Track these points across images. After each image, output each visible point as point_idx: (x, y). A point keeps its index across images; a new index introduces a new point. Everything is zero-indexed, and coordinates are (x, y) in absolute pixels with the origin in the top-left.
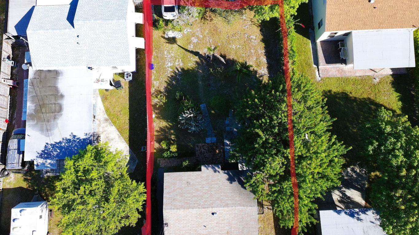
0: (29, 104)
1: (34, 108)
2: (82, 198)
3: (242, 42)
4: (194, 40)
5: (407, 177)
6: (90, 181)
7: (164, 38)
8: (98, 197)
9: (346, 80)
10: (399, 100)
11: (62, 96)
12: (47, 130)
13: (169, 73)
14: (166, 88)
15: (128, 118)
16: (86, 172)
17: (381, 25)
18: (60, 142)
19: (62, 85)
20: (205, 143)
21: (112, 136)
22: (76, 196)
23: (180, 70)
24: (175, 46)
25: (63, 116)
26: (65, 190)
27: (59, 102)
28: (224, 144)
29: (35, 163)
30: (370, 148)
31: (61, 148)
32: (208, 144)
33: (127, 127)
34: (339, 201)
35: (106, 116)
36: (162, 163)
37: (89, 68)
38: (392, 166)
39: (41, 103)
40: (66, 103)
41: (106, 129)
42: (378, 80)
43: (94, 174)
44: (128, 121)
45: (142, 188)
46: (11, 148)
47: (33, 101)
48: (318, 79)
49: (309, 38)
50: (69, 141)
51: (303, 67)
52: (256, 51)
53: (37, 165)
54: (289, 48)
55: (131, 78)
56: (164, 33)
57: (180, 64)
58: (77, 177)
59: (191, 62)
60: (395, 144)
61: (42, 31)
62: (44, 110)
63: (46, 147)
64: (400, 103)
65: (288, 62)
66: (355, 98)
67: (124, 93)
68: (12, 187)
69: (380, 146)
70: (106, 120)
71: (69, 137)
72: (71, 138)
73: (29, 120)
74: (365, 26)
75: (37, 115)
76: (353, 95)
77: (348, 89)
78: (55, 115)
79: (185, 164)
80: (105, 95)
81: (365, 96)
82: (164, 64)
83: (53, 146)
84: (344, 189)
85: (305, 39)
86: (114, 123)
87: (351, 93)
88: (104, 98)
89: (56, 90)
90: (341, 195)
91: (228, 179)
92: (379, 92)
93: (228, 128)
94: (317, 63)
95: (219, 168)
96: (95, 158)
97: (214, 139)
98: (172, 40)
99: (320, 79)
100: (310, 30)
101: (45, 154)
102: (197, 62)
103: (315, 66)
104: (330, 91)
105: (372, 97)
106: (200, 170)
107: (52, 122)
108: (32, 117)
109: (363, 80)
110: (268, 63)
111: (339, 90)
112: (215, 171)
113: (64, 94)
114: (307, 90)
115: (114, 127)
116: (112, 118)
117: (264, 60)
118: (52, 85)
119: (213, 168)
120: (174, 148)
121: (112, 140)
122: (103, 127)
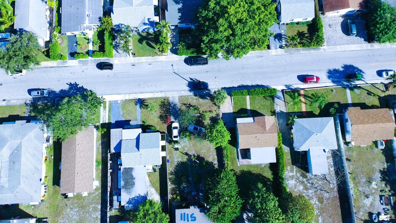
0: (122, 182)
1: (124, 184)
2: (146, 221)
3: (207, 149)
4: (186, 149)
5: (260, 213)
6: (149, 215)
7: (173, 148)
8: (152, 221)
9: (251, 166)
10: (272, 175)
11: (134, 178)
12: (129, 193)
13: (176, 164)
14: (174, 171)
15: (159, 184)
16: (147, 211)
17: (261, 146)
18: (135, 198)
19: (134, 174)
20: (191, 195)
21: (153, 192)
22: (145, 221)
23: (180, 162)
24: (178, 152)
25: (135, 187)
26: (140, 218)
27: (133, 181)
28: (199, 195)
29: (125, 206)
30: (250, 201)
31: (135, 200)
32: (193, 195)
33: (159, 188)
34: (246, 219)
35: (150, 184)
36: (174, 204)
37: (145, 166)
38: (256, 208)
39: (126, 181)
40: (136, 181)
41: (150, 189)
42: (263, 166)
43: (150, 212)
44: (159, 186)
45: (168, 216)
46: (114, 199)
47: (123, 181)
48: (239, 165)
49: (235, 147)
50: (138, 197)
51: (232, 160)
52: (213, 154)
53: (126, 207)
54: (226, 154)
55: (160, 167)
56: (173, 146)
57: (180, 160)
58: (144, 213)
59: (185, 159)
60: (257, 200)
61: (127, 153)
62: (128, 184)
63: (129, 199)
64: (272, 176)
65: (225, 160)
66: (254, 173)
67: (157, 173)
68: (114, 215)
69: (253, 201)
70: (150, 185)
71: (137, 195)
72: (138, 196)
73: (122, 188)
74: (255, 146)
75: (125, 187)
76: (253, 172)
77: (251, 169)
78: (132, 186)
79: (184, 205)
80: (149, 175)
81: (258, 173)
82: (174, 160)
83: (132, 199)
84: (248, 213)
85: (234, 147)
86: (154, 187)
87: (252, 171)
88: (149, 176)
89: (132, 176)
90: (247, 216)
91: (200, 211)
92: (264, 171)
93: (201, 188)
94: (238, 158)
95: (196, 206)
96: (150, 205)
97: (195, 193)
98: (177, 149)
99: (240, 166)
100: (236, 144)
101: (129, 202)
102: (187, 159)
103: (238, 160)
104: (243, 171)
105: (261, 173)
106: (189, 208)
107: (131, 189)
108: (123, 187)
109: (257, 166)
110: (218, 159)
111: (248, 170)
112: (195, 208)
113: (135, 177)
114: (230, 178)
115: (153, 188)
116: (153, 184)
117: (216, 157)
118: (131, 174)
119: (194, 207)
120: (178, 198)
121: (153, 194)
122: (149, 189)
